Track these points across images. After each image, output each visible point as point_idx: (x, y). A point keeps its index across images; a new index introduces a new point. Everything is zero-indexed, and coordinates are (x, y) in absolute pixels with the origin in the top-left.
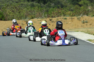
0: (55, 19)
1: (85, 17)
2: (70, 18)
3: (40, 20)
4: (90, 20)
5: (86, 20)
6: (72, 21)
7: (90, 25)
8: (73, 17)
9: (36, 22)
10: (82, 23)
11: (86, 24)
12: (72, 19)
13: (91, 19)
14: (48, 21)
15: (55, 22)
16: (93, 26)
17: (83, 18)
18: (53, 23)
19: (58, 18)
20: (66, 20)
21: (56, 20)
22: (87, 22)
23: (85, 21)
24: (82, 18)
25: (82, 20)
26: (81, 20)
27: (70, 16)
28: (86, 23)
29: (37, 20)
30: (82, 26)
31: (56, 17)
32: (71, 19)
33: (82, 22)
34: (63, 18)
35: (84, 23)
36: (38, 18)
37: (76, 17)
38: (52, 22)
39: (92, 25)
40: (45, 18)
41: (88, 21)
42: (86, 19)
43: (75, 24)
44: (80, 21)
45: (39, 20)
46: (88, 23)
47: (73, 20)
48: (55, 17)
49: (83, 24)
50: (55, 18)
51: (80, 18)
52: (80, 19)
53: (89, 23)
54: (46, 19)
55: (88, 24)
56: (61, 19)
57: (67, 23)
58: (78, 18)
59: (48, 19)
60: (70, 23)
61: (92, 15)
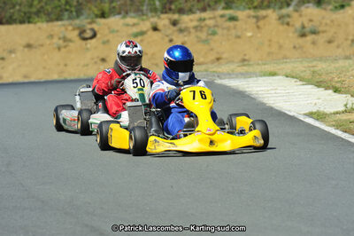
0: (191, 20)
1: (311, 11)
2: (249, 17)
3: (134, 25)
4: (326, 24)
5: (311, 23)
6: (258, 27)
7: (330, 42)
8: (262, 13)
9: (117, 31)
10: (296, 34)
11: (310, 38)
12: (257, 18)
13: (332, 21)
14: (164, 25)
15: (190, 32)
16: (338, 47)
17: (301, 16)
18: (185, 33)
19: (204, 15)
20: (236, 23)
21: (195, 23)
22: (314, 32)
23: (309, 26)
24: (295, 15)
25: (298, 25)
26: (293, 26)
27: (250, 9)
28: (313, 36)
29: (122, 21)
30: (295, 47)
31: (194, 13)
32: (254, 20)
33: (296, 31)
34: (222, 16)
35: (303, 35)
36: (124, 17)
37: (274, 11)
38: (181, 31)
39: (335, 44)
40: (153, 17)
41: (321, 29)
42: (311, 21)
43: (270, 41)
44: (289, 28)
45: (131, 23)
46: (321, 35)
47: (261, 23)
48: (191, 11)
49: (301, 41)
50: (191, 16)
51: (289, 16)
52: (288, 20)
53: (325, 35)
54: (154, 20)
55: (321, 39)
56: (214, 18)
57: (239, 34)
58: (281, 18)
59: (164, 21)
60: (249, 34)
61: (337, 5)
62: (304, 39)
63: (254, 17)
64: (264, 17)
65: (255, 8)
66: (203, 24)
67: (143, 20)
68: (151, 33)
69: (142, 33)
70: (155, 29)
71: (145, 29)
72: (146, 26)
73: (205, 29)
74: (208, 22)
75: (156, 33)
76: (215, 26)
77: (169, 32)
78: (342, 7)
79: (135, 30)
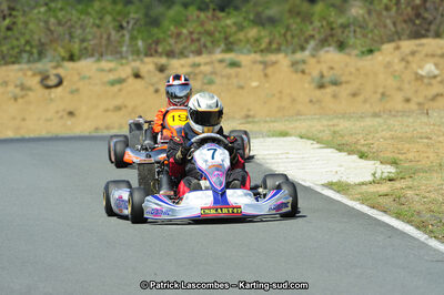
0: (183, 66)
1: (331, 56)
2: (255, 62)
3: (110, 70)
4: (351, 74)
5: (331, 72)
6: (266, 75)
7: (354, 95)
8: (272, 57)
9: (90, 78)
10: (313, 85)
11: (330, 90)
12: (265, 64)
13: (358, 70)
14: (149, 72)
16: (365, 101)
17: (319, 62)
19: (198, 59)
20: (238, 69)
21: (187, 70)
22: (335, 83)
23: (329, 75)
24: (312, 61)
25: (315, 73)
26: (310, 74)
27: (255, 52)
28: (334, 88)
29: (95, 66)
30: (311, 101)
31: (186, 57)
32: (261, 67)
33: (313, 79)
34: (221, 61)
35: (321, 86)
36: (98, 60)
37: (286, 55)
39: (360, 98)
40: (134, 60)
41: (343, 79)
42: (332, 68)
43: (280, 92)
44: (305, 77)
45: (107, 68)
46: (344, 86)
47: (270, 70)
48: (182, 54)
49: (318, 93)
50: (183, 61)
51: (304, 62)
52: (301, 67)
53: (348, 86)
54: (137, 64)
55: (344, 91)
56: (211, 63)
57: (242, 83)
58: (294, 64)
59: (148, 66)
60: (255, 84)
61: (364, 49)
62: (323, 91)
63: (261, 62)
64: (274, 63)
65: (262, 51)
66: (197, 71)
67: (122, 65)
68: (131, 80)
69: (121, 81)
70: (137, 76)
71: (123, 76)
72: (125, 71)
73: (200, 77)
74: (203, 68)
75: (138, 80)
76: (212, 73)
77: (155, 80)
78: (371, 51)
79: (112, 77)
